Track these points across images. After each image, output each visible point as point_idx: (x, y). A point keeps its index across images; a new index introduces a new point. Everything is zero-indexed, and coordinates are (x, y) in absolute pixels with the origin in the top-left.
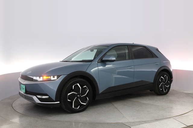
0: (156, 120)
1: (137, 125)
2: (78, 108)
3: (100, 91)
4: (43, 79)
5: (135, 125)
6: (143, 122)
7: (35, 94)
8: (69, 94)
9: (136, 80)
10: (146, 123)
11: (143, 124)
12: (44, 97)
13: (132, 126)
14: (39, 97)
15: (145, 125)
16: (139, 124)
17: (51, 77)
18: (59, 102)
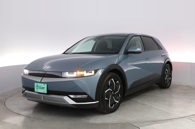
0: (169, 120)
1: (147, 125)
2: (113, 107)
3: (129, 87)
4: (77, 74)
5: (144, 126)
6: (153, 122)
7: (67, 94)
8: (106, 91)
9: (151, 73)
10: (157, 123)
11: (154, 124)
12: (78, 96)
13: (141, 127)
14: (72, 96)
15: (156, 126)
16: (149, 125)
17: (83, 73)
18: (98, 102)
